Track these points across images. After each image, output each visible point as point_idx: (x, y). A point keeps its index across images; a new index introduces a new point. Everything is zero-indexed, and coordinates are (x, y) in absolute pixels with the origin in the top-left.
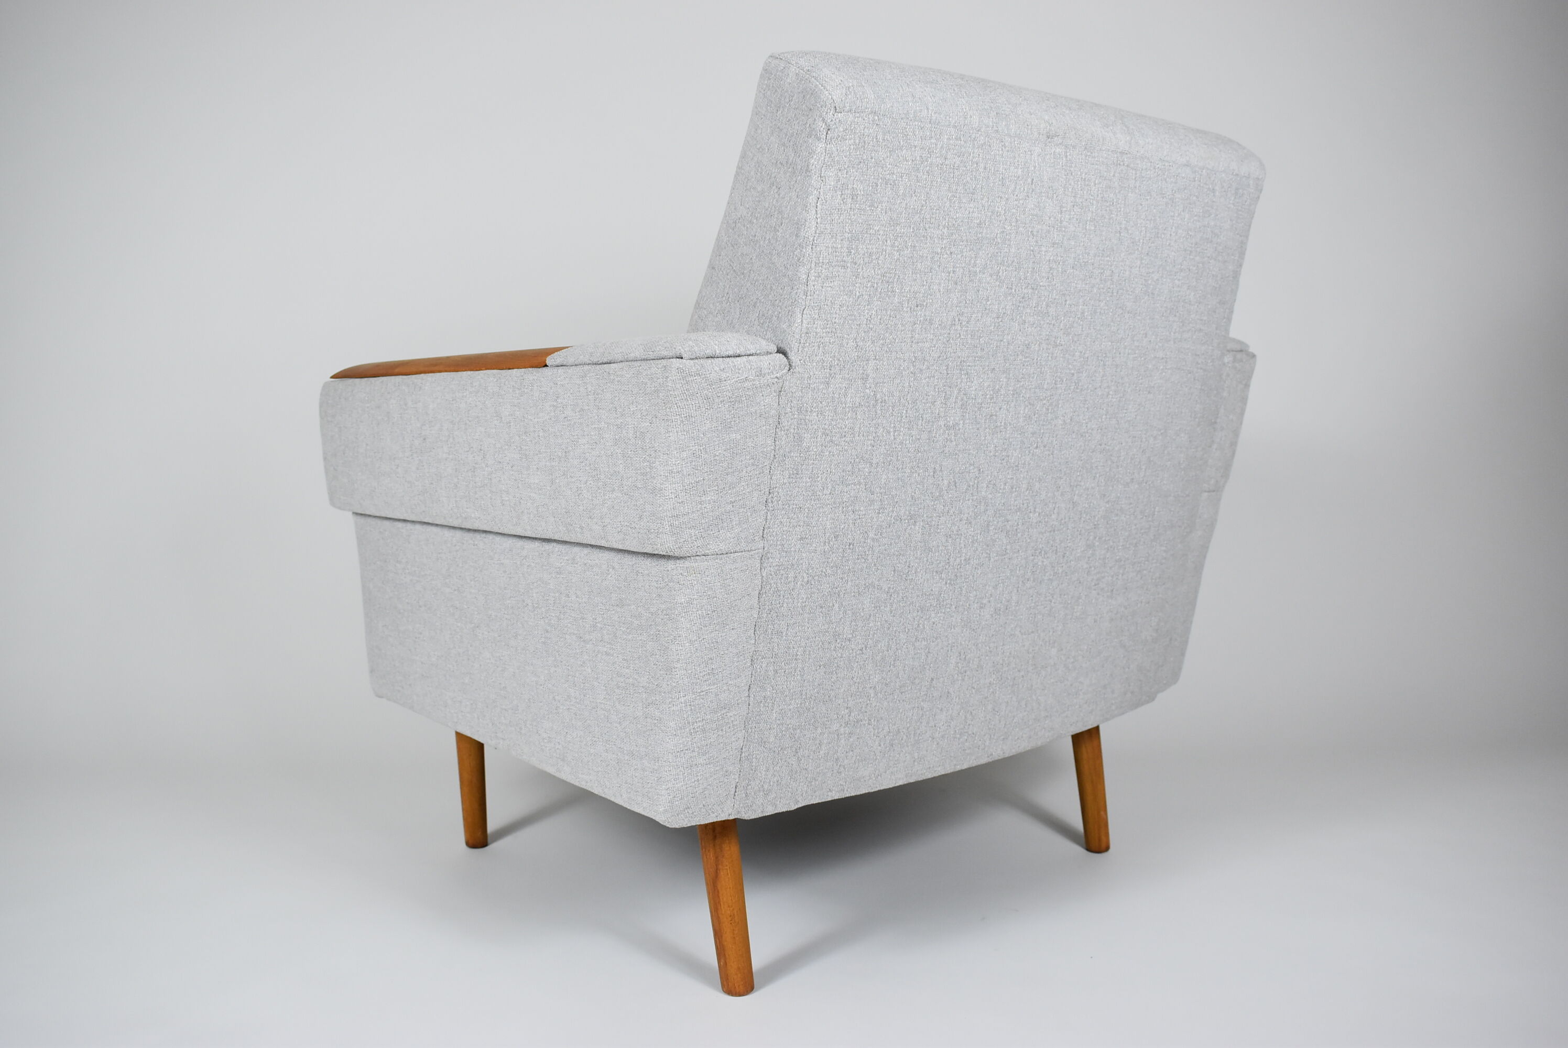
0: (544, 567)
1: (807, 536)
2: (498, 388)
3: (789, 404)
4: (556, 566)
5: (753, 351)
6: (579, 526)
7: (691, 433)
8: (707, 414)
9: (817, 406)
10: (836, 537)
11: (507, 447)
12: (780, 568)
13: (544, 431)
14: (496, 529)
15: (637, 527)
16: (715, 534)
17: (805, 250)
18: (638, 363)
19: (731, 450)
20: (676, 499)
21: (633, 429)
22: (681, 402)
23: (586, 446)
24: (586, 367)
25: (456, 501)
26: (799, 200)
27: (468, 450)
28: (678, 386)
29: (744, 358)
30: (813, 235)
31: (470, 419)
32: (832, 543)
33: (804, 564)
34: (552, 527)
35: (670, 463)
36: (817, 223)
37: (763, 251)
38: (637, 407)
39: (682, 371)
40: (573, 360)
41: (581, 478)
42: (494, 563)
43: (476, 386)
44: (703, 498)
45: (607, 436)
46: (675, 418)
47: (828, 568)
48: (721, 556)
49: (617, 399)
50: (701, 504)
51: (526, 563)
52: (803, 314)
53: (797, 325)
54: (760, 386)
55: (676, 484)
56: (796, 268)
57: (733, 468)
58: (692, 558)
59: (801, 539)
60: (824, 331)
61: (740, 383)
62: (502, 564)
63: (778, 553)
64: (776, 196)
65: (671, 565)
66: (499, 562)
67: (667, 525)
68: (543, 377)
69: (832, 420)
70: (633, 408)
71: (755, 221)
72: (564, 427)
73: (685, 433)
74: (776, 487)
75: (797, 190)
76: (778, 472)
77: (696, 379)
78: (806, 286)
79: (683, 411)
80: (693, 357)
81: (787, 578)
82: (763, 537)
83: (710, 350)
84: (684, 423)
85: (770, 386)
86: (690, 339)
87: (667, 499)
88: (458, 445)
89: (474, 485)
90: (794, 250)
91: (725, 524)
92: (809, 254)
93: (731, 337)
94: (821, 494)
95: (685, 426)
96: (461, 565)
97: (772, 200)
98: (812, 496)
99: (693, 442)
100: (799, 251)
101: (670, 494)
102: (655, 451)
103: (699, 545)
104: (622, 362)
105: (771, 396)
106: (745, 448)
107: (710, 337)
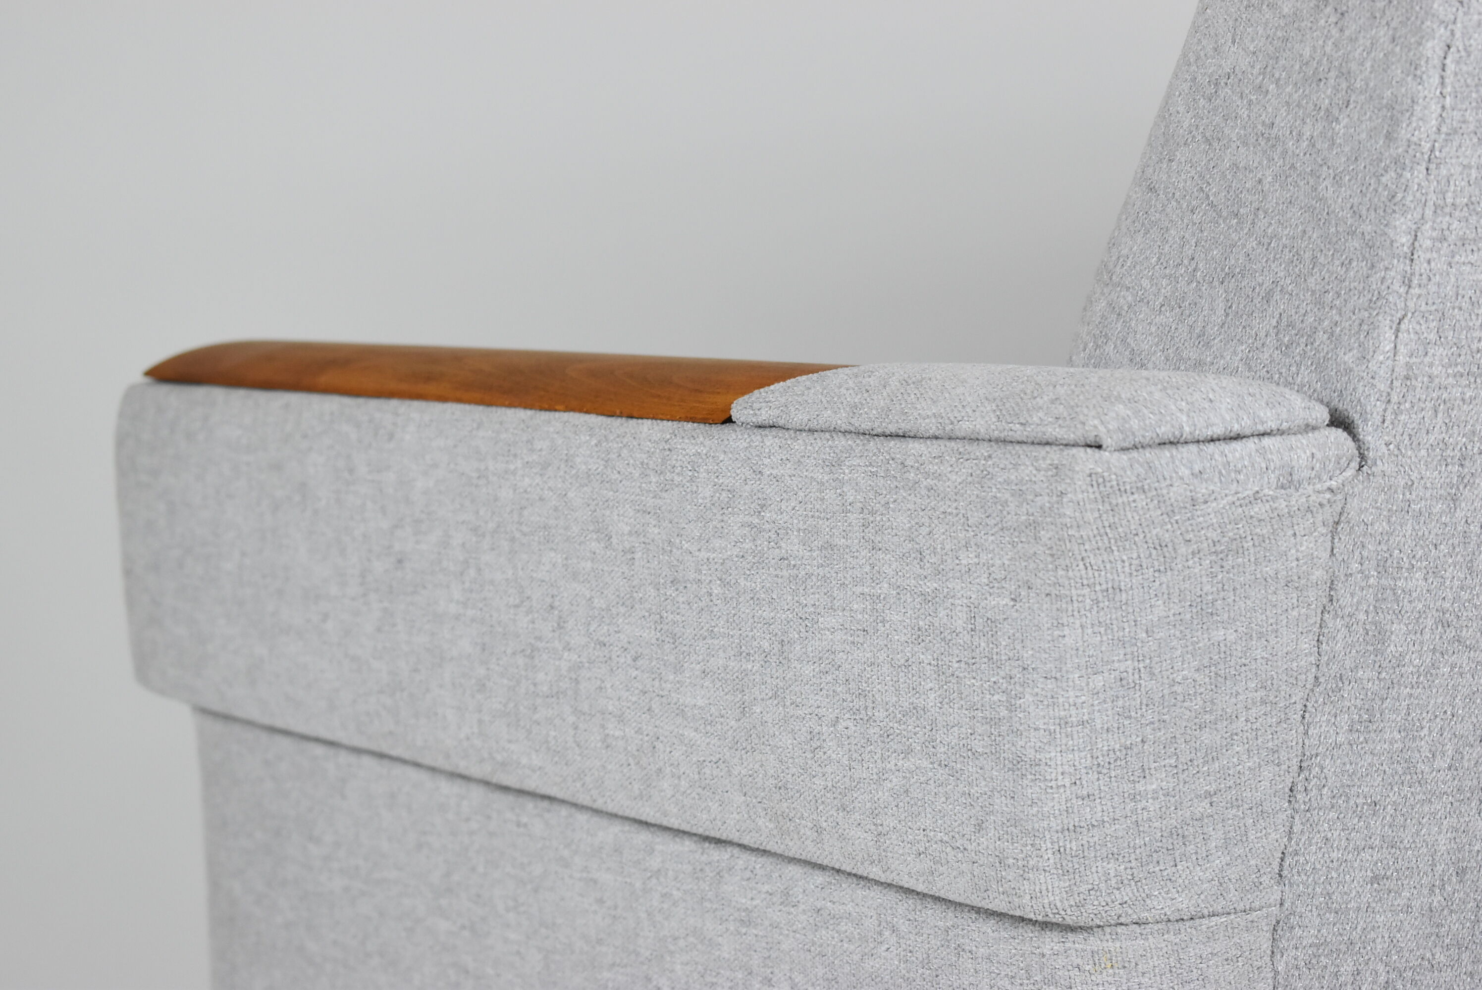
0: (708, 905)
1: (1389, 873)
2: (603, 462)
3: (1357, 553)
4: (739, 906)
5: (1272, 425)
6: (810, 825)
7: (1116, 629)
8: (1157, 583)
9: (1426, 556)
10: (1461, 873)
11: (622, 610)
12: (1321, 951)
13: (724, 584)
14: (583, 799)
15: (969, 847)
16: (1165, 873)
17: (1409, 175)
18: (983, 450)
19: (1213, 668)
20: (1074, 788)
21: (965, 609)
22: (1095, 555)
23: (839, 635)
24: (841, 442)
25: (480, 722)
26: (1398, 49)
27: (517, 601)
28: (1089, 517)
29: (1251, 444)
30: (1433, 137)
31: (525, 529)
32: (1449, 888)
33: (1379, 940)
34: (737, 817)
35: (1061, 700)
36: (1443, 107)
37: (1293, 167)
38: (977, 556)
39: (1101, 480)
40: (806, 419)
41: (821, 712)
42: (571, 877)
43: (541, 450)
44: (1140, 787)
45: (896, 618)
46: (1079, 592)
47: (1438, 950)
48: (1177, 926)
49: (924, 531)
50: (1134, 799)
51: (660, 888)
52: (1398, 330)
53: (1381, 358)
54: (1289, 513)
55: (1076, 753)
56: (1384, 217)
57: (1216, 711)
58: (1108, 930)
59: (1375, 879)
60: (1450, 371)
61: (1241, 506)
62: (595, 882)
63: (1315, 914)
64: (1335, 32)
65: (1050, 942)
66: (585, 875)
67: (1050, 851)
68: (725, 452)
69: (1462, 589)
70: (967, 558)
71: (1272, 87)
72: (780, 580)
73: (1102, 630)
74: (1317, 755)
75: (1394, 24)
76: (1324, 718)
77: (1134, 501)
78: (1408, 262)
79: (1100, 575)
80: (1126, 445)
81: (1336, 975)
82: (1281, 876)
83: (1169, 426)
84: (1101, 605)
85: (1312, 512)
86: (1118, 398)
87: (1052, 787)
88: (491, 588)
89: (532, 688)
90: (1381, 171)
91: (1191, 848)
92: (1419, 185)
93: (1215, 387)
94: (1427, 770)
95: (1102, 613)
96: (481, 869)
97: (1321, 42)
98: (1405, 773)
99: (1122, 652)
100: (1393, 174)
101: (1060, 777)
102: (1024, 669)
103: (1126, 898)
104: (937, 438)
105: (1315, 534)
106: (1247, 662)
107: (1165, 388)
